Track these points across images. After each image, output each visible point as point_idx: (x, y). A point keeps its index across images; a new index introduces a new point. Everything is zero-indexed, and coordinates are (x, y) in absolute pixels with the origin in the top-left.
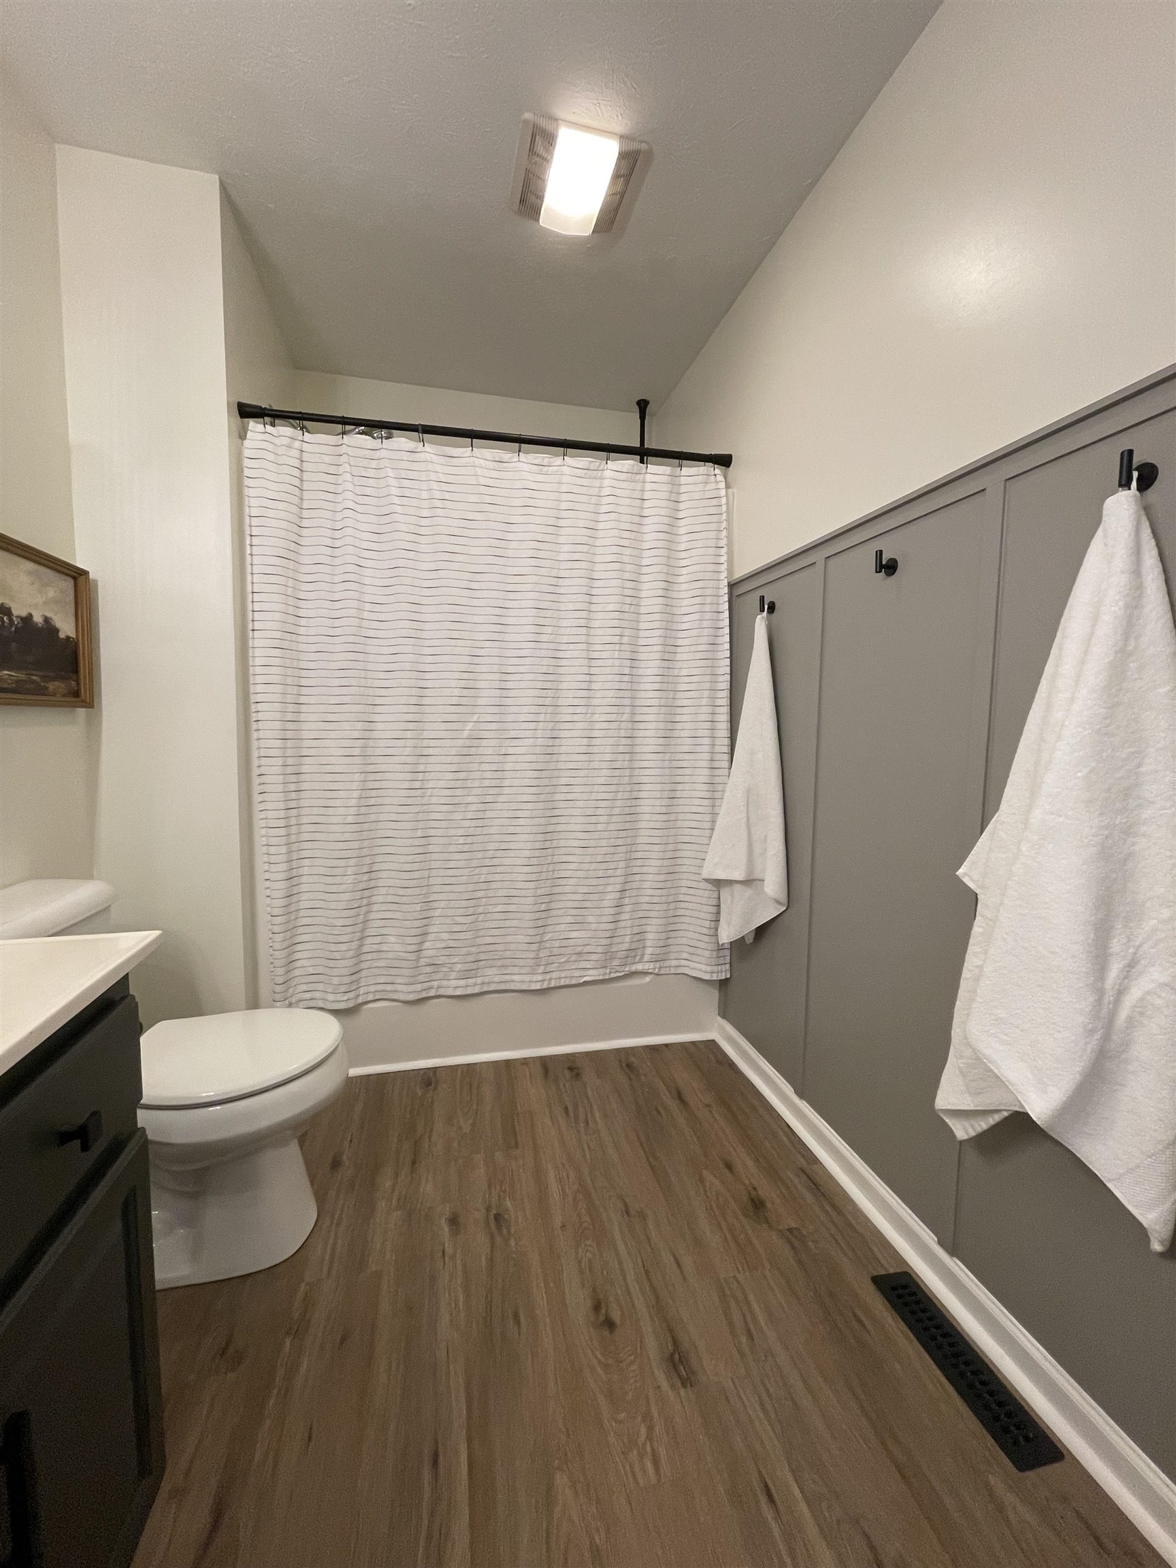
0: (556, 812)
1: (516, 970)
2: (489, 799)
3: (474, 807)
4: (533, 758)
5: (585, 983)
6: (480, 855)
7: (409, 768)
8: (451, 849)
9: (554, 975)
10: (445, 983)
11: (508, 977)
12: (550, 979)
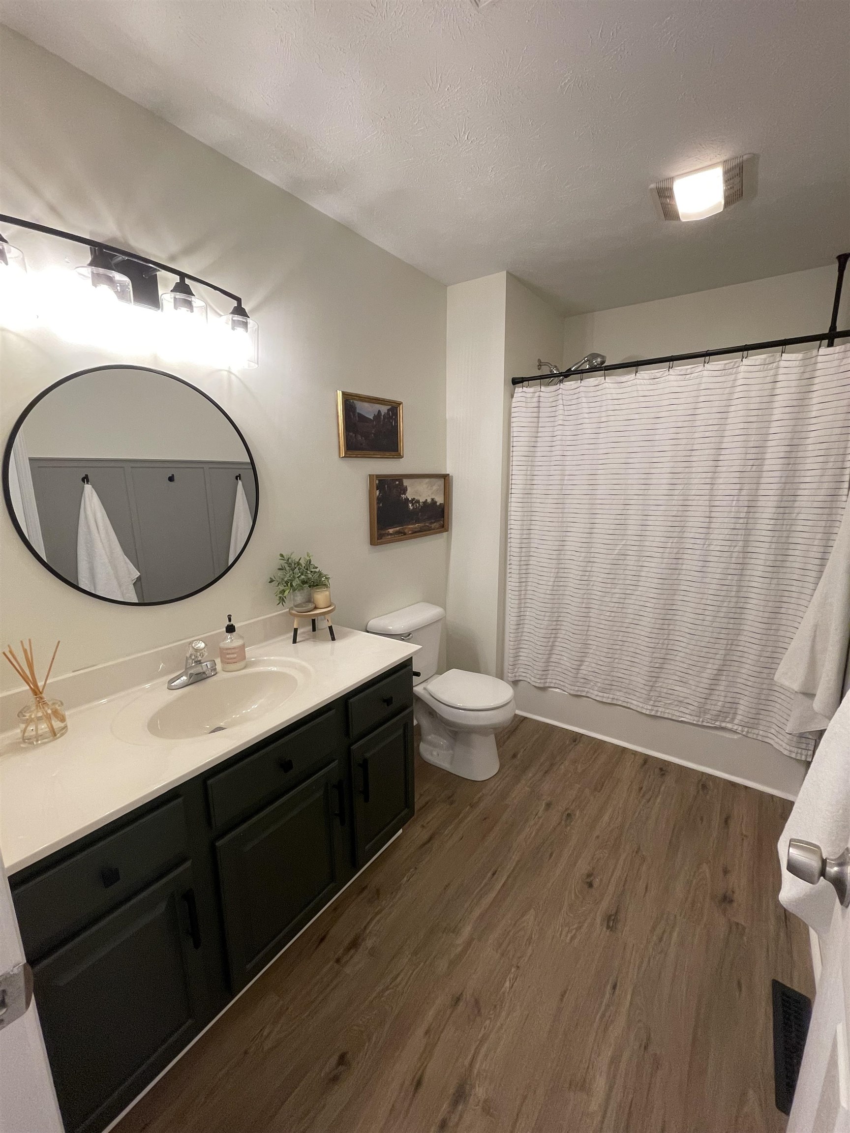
0: (674, 607)
1: (635, 698)
2: (628, 592)
3: (617, 596)
4: (660, 571)
5: (682, 722)
6: (619, 624)
7: (581, 568)
8: (602, 617)
9: (660, 709)
10: (591, 691)
11: (629, 700)
12: (657, 711)
